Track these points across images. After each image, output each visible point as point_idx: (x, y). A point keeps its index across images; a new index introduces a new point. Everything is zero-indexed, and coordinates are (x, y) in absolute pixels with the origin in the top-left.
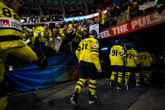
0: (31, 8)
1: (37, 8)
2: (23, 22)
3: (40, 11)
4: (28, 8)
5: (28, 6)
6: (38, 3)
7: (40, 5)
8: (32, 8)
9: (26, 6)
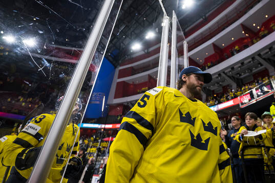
0: (251, 71)
1: (262, 65)
2: (250, 100)
3: (267, 68)
4: (248, 74)
5: (247, 71)
6: (260, 58)
7: (264, 59)
8: (254, 71)
9: (245, 73)
